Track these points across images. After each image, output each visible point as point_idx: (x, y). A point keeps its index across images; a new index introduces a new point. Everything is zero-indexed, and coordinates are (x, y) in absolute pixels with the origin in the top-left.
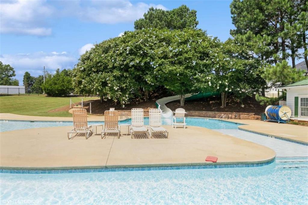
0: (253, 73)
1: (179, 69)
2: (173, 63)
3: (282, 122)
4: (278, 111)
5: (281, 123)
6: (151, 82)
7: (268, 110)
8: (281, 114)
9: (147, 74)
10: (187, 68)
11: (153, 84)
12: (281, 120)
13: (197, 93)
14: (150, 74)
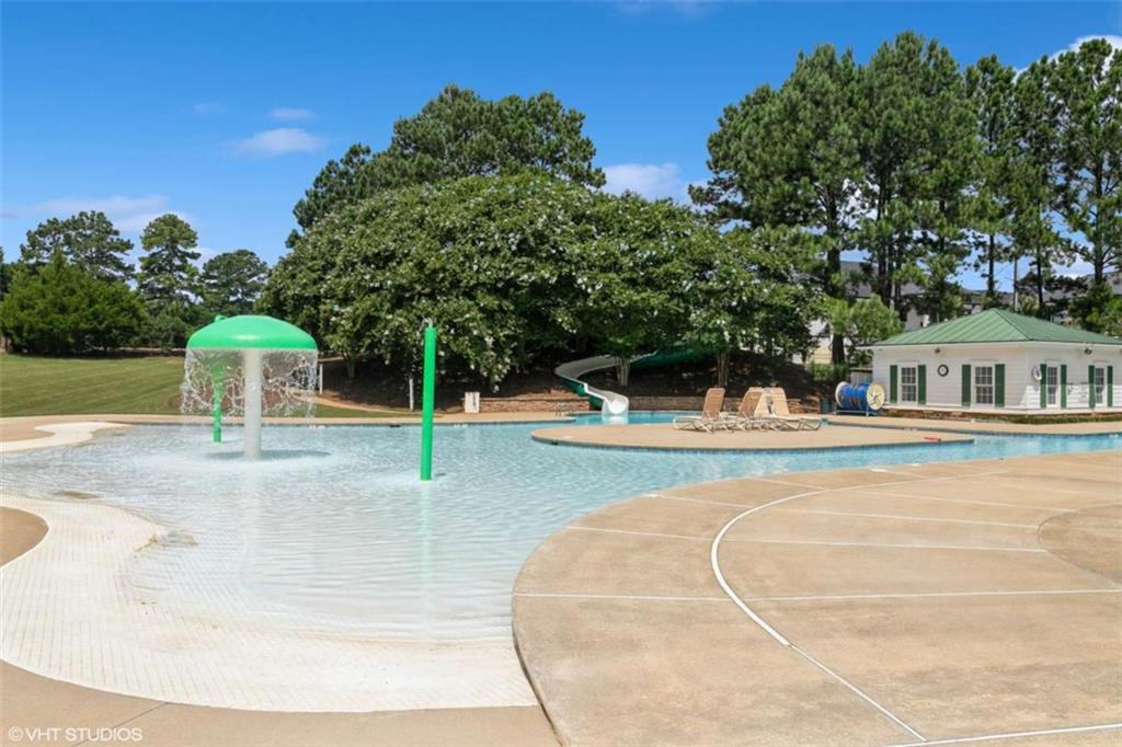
0: (801, 314)
1: (656, 299)
2: (632, 283)
3: (873, 413)
4: (864, 394)
5: (871, 415)
6: (571, 324)
7: (841, 391)
8: (870, 399)
9: (557, 305)
10: (673, 296)
11: (575, 331)
12: (871, 410)
13: (652, 352)
14: (565, 306)
